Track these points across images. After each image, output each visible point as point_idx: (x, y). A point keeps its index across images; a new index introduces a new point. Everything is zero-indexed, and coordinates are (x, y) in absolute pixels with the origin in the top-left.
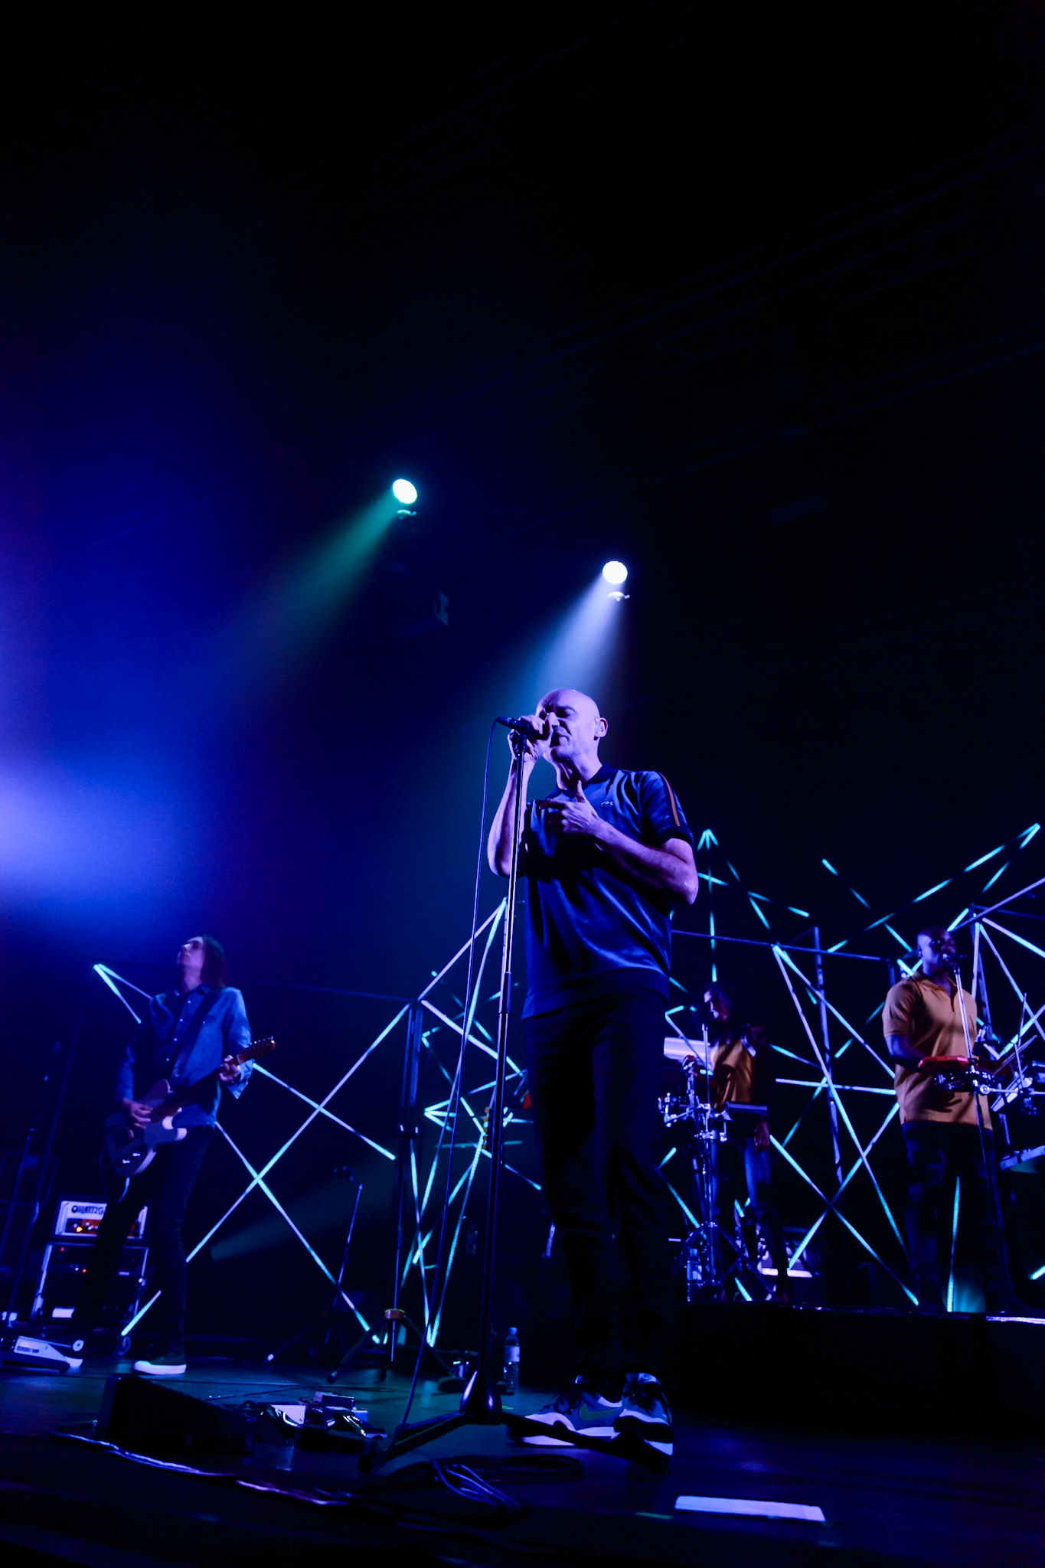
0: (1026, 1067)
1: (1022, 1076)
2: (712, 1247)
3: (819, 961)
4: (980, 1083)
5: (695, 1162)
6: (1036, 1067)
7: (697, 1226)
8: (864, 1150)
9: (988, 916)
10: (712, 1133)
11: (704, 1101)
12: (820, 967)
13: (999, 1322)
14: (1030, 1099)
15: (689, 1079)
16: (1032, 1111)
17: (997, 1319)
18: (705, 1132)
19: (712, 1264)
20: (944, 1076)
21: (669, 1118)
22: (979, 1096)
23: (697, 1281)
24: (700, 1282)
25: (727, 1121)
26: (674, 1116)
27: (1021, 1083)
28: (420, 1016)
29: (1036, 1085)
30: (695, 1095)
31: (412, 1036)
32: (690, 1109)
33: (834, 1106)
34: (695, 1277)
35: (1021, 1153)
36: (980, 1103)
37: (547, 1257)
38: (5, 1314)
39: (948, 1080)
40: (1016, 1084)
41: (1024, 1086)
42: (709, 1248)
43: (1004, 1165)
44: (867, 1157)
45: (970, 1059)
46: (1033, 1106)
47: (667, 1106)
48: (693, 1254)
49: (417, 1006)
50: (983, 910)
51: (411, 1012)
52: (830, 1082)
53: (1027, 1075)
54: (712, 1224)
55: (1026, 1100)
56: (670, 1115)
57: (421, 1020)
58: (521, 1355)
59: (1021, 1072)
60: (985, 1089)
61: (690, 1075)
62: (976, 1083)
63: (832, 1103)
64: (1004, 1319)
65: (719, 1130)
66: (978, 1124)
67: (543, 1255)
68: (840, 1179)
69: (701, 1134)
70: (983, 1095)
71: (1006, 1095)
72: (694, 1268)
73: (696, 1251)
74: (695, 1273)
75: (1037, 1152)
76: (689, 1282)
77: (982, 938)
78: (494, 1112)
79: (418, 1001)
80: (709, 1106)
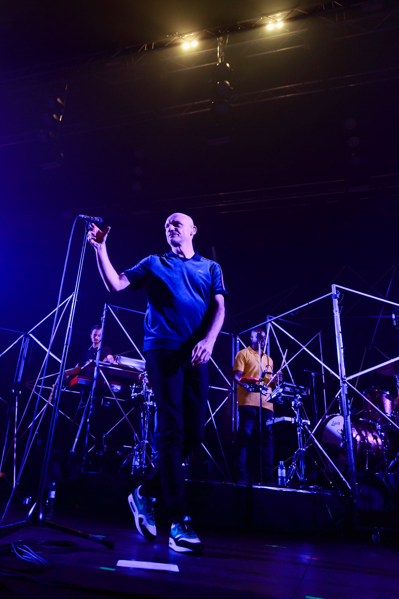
0: (281, 384)
1: (279, 388)
2: (145, 451)
4: (263, 389)
5: (142, 414)
6: (285, 384)
8: (213, 414)
9: (274, 321)
10: (151, 402)
11: (149, 388)
14: (281, 397)
15: (144, 378)
16: (281, 402)
17: (257, 487)
18: (148, 402)
19: (144, 459)
20: (249, 385)
21: (134, 395)
22: (262, 394)
24: (138, 466)
26: (135, 394)
27: (278, 390)
28: (28, 340)
29: (284, 392)
30: (146, 385)
31: (23, 349)
32: (143, 392)
34: (136, 464)
35: (275, 419)
36: (262, 398)
39: (250, 387)
40: (276, 391)
41: (279, 392)
42: (143, 452)
44: (213, 416)
45: (260, 379)
46: (282, 400)
47: (133, 389)
48: (137, 454)
49: (27, 336)
50: (272, 318)
51: (24, 338)
53: (281, 387)
54: (146, 442)
55: (279, 397)
56: (134, 393)
57: (28, 343)
58: (56, 495)
59: (279, 386)
61: (144, 377)
62: (261, 389)
64: (259, 487)
67: (71, 451)
69: (146, 403)
70: (263, 394)
71: (272, 395)
72: (136, 460)
73: (138, 453)
74: (136, 462)
75: (281, 419)
76: (133, 466)
77: (271, 330)
78: (57, 387)
79: (28, 333)
80: (151, 391)
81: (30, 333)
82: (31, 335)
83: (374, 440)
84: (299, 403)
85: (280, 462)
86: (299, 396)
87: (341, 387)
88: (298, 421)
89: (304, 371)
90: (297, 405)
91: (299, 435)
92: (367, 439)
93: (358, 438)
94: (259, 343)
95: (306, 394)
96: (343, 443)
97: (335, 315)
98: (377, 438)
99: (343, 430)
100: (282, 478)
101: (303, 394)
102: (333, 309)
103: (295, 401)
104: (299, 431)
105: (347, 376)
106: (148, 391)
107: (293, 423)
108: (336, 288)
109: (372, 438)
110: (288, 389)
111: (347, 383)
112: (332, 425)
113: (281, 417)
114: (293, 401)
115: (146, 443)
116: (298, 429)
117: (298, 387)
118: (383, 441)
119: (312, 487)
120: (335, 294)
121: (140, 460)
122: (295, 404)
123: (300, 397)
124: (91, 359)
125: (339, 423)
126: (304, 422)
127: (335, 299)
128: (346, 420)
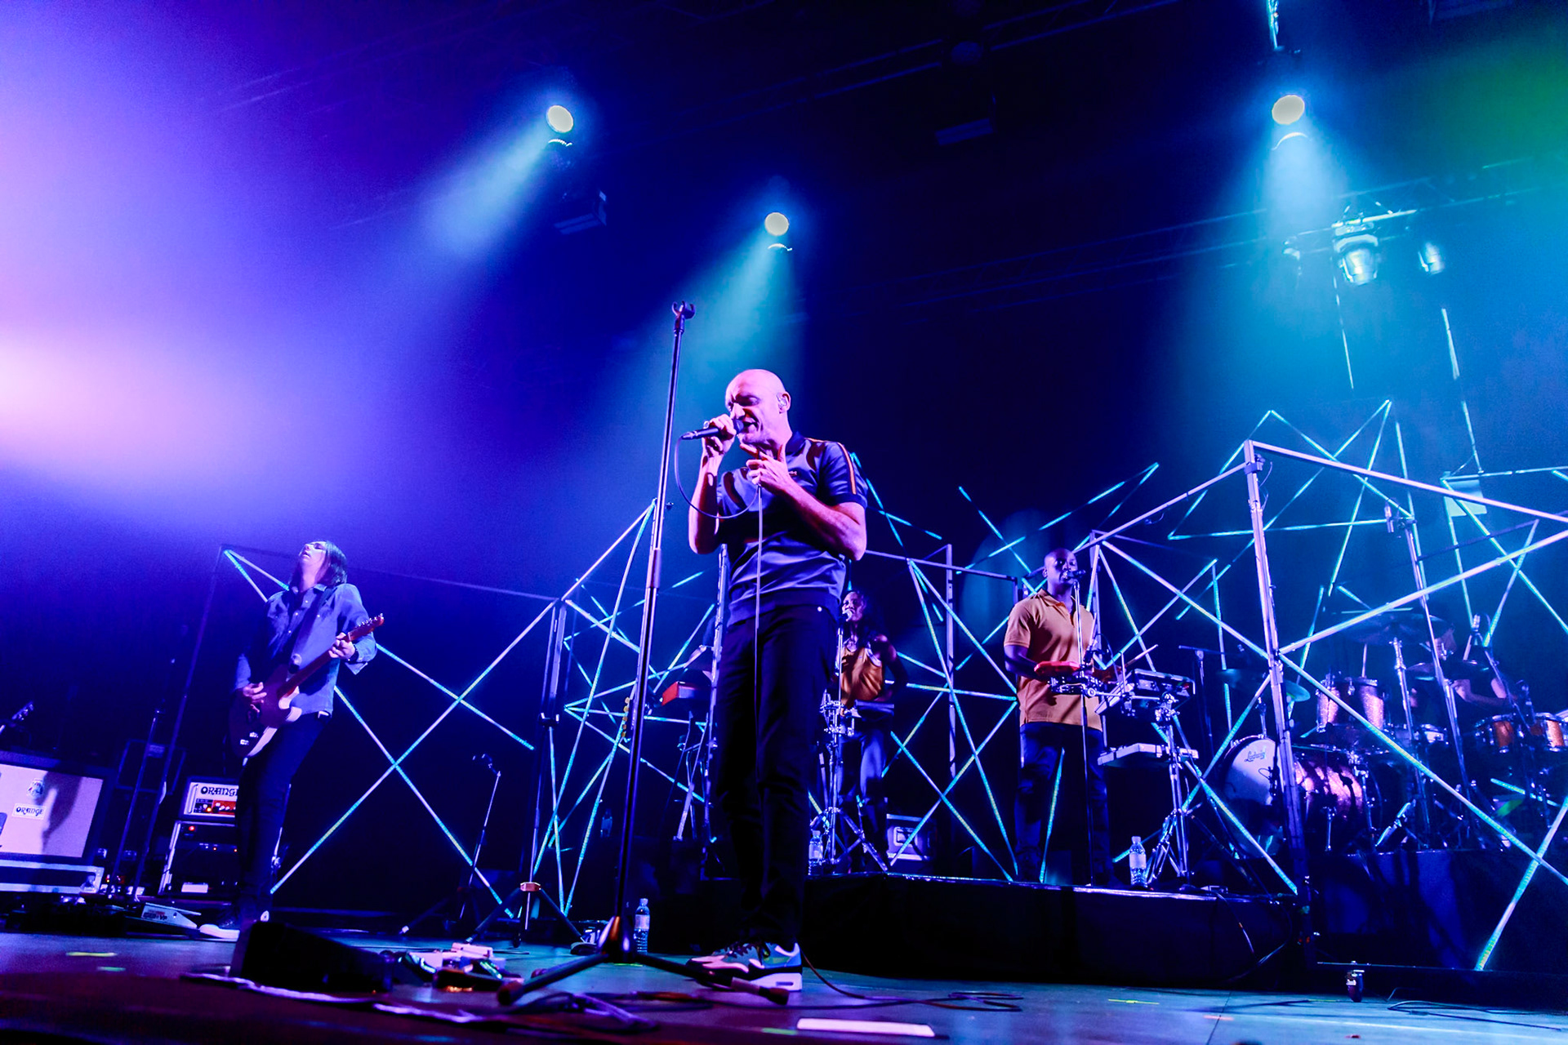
0: (1130, 674)
1: (1126, 682)
2: (833, 830)
3: (950, 576)
6: (1139, 674)
7: (820, 812)
8: (976, 749)
9: (1107, 540)
10: (841, 728)
12: (950, 582)
13: (1085, 893)
14: (1130, 702)
16: (1131, 712)
17: (1084, 890)
18: (834, 725)
19: (833, 846)
20: (1057, 679)
22: (1086, 698)
23: (817, 860)
24: (821, 861)
25: (856, 718)
27: (1124, 688)
28: (563, 614)
29: (1137, 691)
31: (555, 632)
33: (954, 709)
34: (816, 857)
35: (1117, 750)
36: (1087, 705)
37: (678, 839)
38: (131, 889)
40: (1119, 690)
41: (1126, 692)
42: (830, 832)
44: (980, 754)
46: (1133, 709)
49: (561, 605)
50: (1102, 535)
51: (554, 611)
52: (952, 687)
53: (1130, 681)
55: (1126, 703)
57: (564, 619)
58: (651, 924)
59: (1125, 679)
62: (1084, 686)
63: (952, 707)
64: (1089, 891)
65: (848, 724)
66: (1083, 724)
67: (675, 838)
68: (953, 773)
69: (829, 730)
70: (1089, 698)
71: (1109, 699)
73: (819, 832)
75: (1131, 749)
76: (811, 860)
77: (1100, 561)
78: (636, 704)
79: (562, 599)
81: (566, 599)
82: (567, 601)
83: (1344, 786)
84: (1173, 712)
85: (1133, 838)
86: (1172, 698)
87: (1270, 668)
88: (1171, 751)
89: (1180, 647)
90: (1168, 717)
91: (1173, 782)
92: (1329, 787)
93: (1308, 785)
94: (1077, 587)
95: (1187, 694)
96: (1273, 796)
97: (1252, 511)
98: (1352, 782)
99: (1272, 769)
100: (1139, 871)
101: (1182, 693)
102: (1248, 498)
103: (1163, 710)
104: (1174, 773)
105: (1281, 644)
107: (1159, 755)
108: (1255, 448)
109: (1340, 784)
110: (1145, 684)
111: (1282, 662)
112: (1246, 762)
113: (1131, 745)
114: (1158, 709)
115: (834, 812)
116: (1171, 769)
117: (1167, 680)
118: (1365, 789)
119: (1206, 888)
120: (1253, 461)
121: (824, 848)
122: (1164, 716)
123: (1175, 701)
124: (704, 645)
125: (1262, 756)
126: (1184, 754)
127: (1253, 472)
128: (1282, 745)
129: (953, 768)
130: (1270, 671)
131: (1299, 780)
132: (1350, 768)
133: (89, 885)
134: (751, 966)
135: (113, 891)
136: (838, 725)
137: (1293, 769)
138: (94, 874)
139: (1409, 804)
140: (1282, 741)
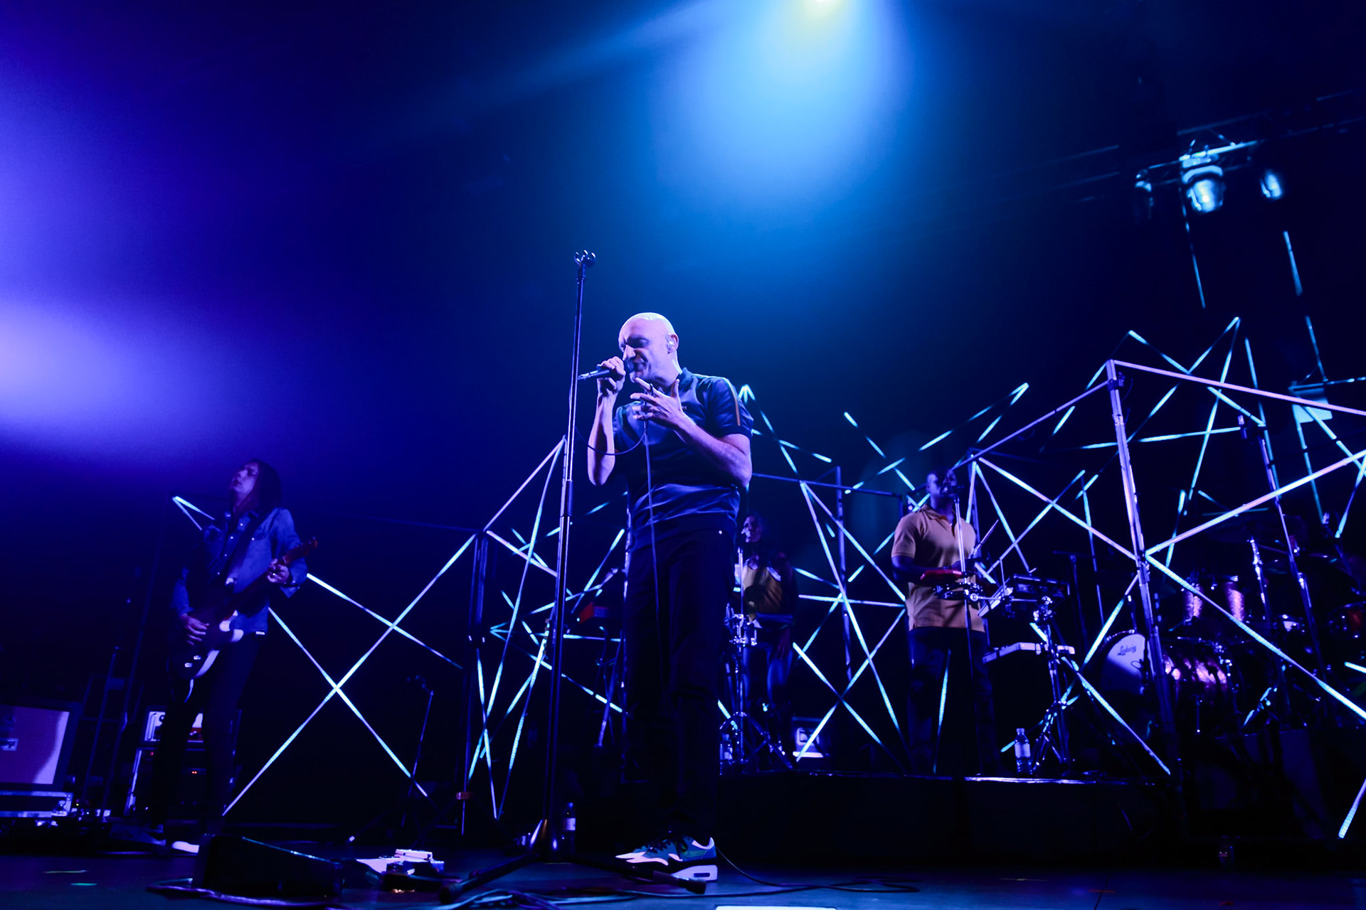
0: (1009, 580)
1: (1005, 587)
2: (741, 733)
4: (970, 593)
6: (1017, 579)
8: (870, 652)
9: (982, 456)
10: (744, 639)
12: (840, 501)
13: (976, 782)
14: (1010, 605)
16: (1011, 614)
18: (738, 638)
20: (942, 587)
23: (727, 760)
24: (731, 761)
25: (757, 629)
27: (1004, 592)
28: (485, 544)
29: (1014, 594)
31: (478, 562)
33: (847, 618)
35: (1000, 649)
37: (600, 747)
38: (99, 811)
40: (999, 593)
41: (1007, 595)
43: (986, 659)
44: (874, 658)
45: (963, 573)
46: (1012, 610)
49: (482, 536)
50: (980, 452)
51: (477, 541)
52: (845, 597)
53: (1008, 586)
54: (742, 714)
55: (1007, 605)
57: (486, 549)
58: (576, 825)
59: (1004, 583)
60: (975, 597)
62: (967, 592)
63: (846, 615)
64: (979, 779)
65: (750, 635)
66: (967, 626)
67: (596, 744)
68: (850, 677)
69: (735, 640)
71: (991, 603)
72: (726, 750)
73: (728, 736)
74: (727, 754)
75: (1012, 648)
77: (977, 476)
78: (556, 624)
79: (483, 531)
80: (742, 616)
81: (487, 530)
82: (488, 532)
83: (1209, 675)
84: (1050, 612)
85: (1018, 730)
86: (1049, 599)
87: (1139, 568)
88: (1049, 648)
89: (1055, 552)
90: (1045, 617)
91: (1052, 676)
92: (1196, 676)
93: (1176, 674)
95: (1061, 595)
96: (1144, 686)
97: (1116, 425)
98: (1217, 671)
99: (1143, 660)
100: (1023, 759)
101: (1057, 595)
102: (1112, 412)
103: (1040, 611)
104: (1053, 669)
105: (1148, 546)
106: (736, 618)
107: (1038, 652)
108: (1116, 366)
109: (1206, 673)
110: (1023, 587)
111: (1149, 563)
112: (1120, 654)
113: (1012, 644)
114: (1036, 610)
115: (742, 716)
116: (1050, 664)
117: (1044, 584)
118: (1229, 675)
119: (1086, 773)
120: (1115, 379)
122: (1041, 616)
123: (1051, 602)
124: (615, 568)
125: (1134, 649)
126: (1061, 650)
127: (1115, 389)
128: (1151, 639)
129: (849, 672)
130: (1138, 571)
131: (1168, 670)
132: (1215, 657)
133: (62, 809)
134: (670, 860)
135: (83, 814)
136: (742, 637)
137: (1162, 660)
138: (64, 799)
139: (1270, 689)
140: (1151, 635)
